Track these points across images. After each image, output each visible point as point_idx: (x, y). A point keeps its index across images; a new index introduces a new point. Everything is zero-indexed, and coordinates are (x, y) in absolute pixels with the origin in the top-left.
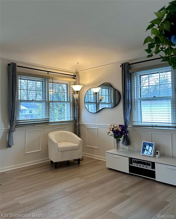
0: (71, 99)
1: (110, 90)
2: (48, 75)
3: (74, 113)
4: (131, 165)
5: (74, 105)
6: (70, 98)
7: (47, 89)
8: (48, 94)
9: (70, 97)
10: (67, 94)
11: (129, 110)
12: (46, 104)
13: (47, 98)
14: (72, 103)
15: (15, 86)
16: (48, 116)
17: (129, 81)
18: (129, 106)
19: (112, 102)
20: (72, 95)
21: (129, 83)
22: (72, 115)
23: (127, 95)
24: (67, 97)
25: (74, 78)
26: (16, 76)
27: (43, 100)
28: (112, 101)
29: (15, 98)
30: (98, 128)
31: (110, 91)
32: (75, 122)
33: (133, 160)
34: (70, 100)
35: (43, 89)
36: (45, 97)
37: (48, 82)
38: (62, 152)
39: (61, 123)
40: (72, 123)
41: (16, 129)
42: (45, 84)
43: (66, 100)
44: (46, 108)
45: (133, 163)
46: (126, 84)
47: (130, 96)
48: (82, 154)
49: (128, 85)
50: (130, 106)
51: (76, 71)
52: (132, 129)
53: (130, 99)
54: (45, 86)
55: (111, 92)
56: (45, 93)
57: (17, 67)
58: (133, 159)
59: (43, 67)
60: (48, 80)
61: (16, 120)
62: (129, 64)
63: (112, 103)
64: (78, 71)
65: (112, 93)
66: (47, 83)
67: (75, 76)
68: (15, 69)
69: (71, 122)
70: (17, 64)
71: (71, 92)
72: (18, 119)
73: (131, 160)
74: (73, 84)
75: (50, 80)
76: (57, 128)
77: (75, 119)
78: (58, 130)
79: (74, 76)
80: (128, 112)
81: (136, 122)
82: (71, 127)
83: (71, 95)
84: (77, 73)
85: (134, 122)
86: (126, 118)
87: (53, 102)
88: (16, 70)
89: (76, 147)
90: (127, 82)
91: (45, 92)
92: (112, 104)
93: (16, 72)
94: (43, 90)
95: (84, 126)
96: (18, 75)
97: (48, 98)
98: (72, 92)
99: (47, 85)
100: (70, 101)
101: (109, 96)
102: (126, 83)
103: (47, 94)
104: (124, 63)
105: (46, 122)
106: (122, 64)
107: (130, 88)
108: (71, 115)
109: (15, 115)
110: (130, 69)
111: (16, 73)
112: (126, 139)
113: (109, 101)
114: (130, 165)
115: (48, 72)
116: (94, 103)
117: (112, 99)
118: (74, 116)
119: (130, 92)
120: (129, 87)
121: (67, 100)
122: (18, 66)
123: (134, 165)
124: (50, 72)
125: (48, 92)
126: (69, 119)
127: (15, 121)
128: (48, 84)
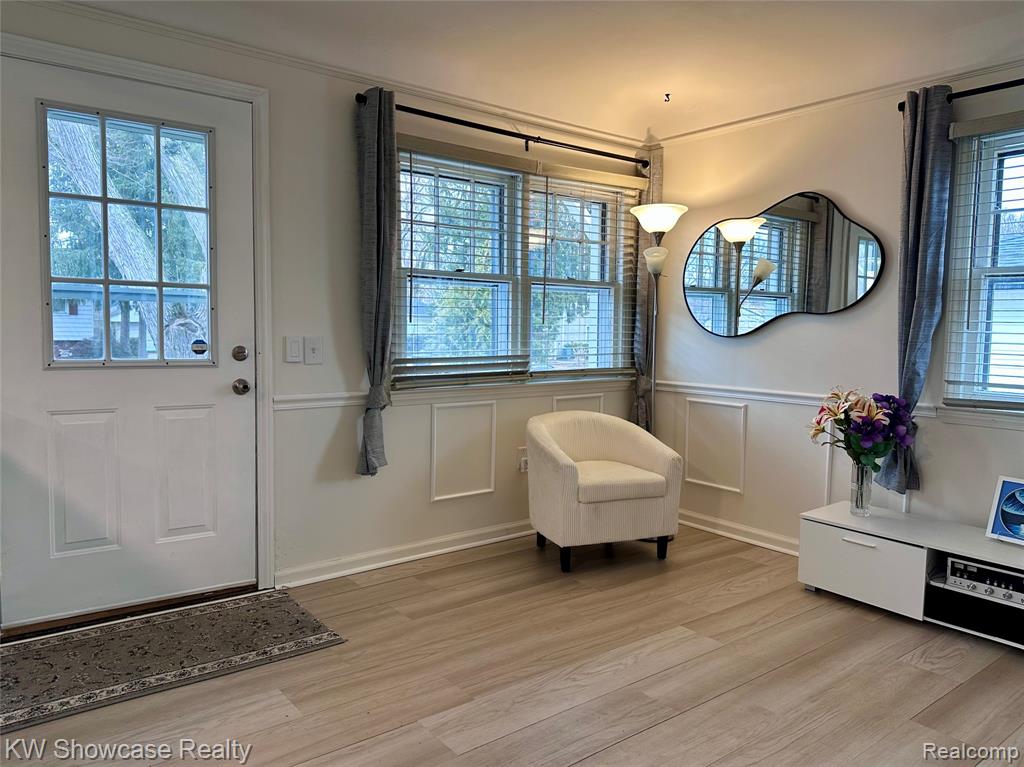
0: (621, 269)
1: (786, 234)
2: (528, 156)
3: (633, 335)
4: (941, 585)
5: (634, 300)
6: (614, 269)
7: (519, 221)
8: (525, 245)
9: (615, 260)
10: (603, 247)
11: (931, 326)
12: (515, 291)
13: (519, 263)
14: (625, 292)
15: (387, 204)
16: (526, 343)
17: (942, 182)
18: (932, 305)
19: (796, 291)
20: (625, 255)
21: (942, 190)
22: (624, 342)
23: (931, 250)
24: (603, 261)
25: (638, 174)
26: (392, 155)
27: (501, 270)
28: (796, 285)
29: (390, 259)
30: (750, 404)
31: (786, 240)
32: (632, 375)
33: (953, 563)
34: (614, 279)
35: (501, 220)
36: (512, 259)
37: (525, 190)
38: (592, 506)
39: (575, 377)
40: (620, 378)
41: (395, 396)
42: (513, 197)
43: (594, 276)
44: (515, 309)
45: (951, 579)
46: (931, 198)
47: (942, 259)
48: (680, 518)
49: (941, 201)
50: (938, 310)
51: (650, 138)
52: (933, 414)
53: (941, 269)
54: (513, 208)
55: (792, 245)
56: (512, 241)
57: (398, 114)
58: (950, 560)
59: (504, 117)
60: (526, 182)
61: (393, 359)
62: (951, 97)
63: (796, 297)
64: (660, 138)
65: (798, 249)
66: (520, 196)
67: (645, 164)
68: (387, 122)
69: (617, 375)
70: (398, 100)
71: (622, 241)
72: (400, 354)
73: (938, 562)
74: (631, 201)
75: (537, 182)
76: (558, 401)
77: (633, 364)
78: (563, 405)
79: (640, 166)
80: (928, 335)
81: (960, 383)
82: (617, 397)
83: (621, 254)
84: (653, 147)
85: (949, 382)
86: (914, 364)
87: (545, 281)
88: (391, 126)
89: (655, 485)
90: (936, 187)
91: (512, 233)
92: (793, 300)
93: (391, 134)
94: (501, 227)
95: (677, 392)
96: (399, 150)
97: (525, 265)
98: (626, 238)
99: (519, 204)
100: (614, 282)
101: (780, 262)
102: (931, 192)
103: (519, 246)
104: (927, 91)
105: (516, 373)
106: (914, 97)
107: (946, 218)
108: (616, 343)
109: (390, 335)
110: (955, 121)
111: (392, 138)
112: (901, 462)
113: (779, 285)
114: (932, 583)
115: (528, 138)
116: (715, 290)
117: (796, 279)
118: (632, 350)
119: (944, 239)
120: (941, 213)
121: (602, 276)
122: (400, 108)
123: (957, 585)
124: (538, 140)
125: (525, 236)
126: (608, 362)
127: (390, 364)
128: (525, 200)
